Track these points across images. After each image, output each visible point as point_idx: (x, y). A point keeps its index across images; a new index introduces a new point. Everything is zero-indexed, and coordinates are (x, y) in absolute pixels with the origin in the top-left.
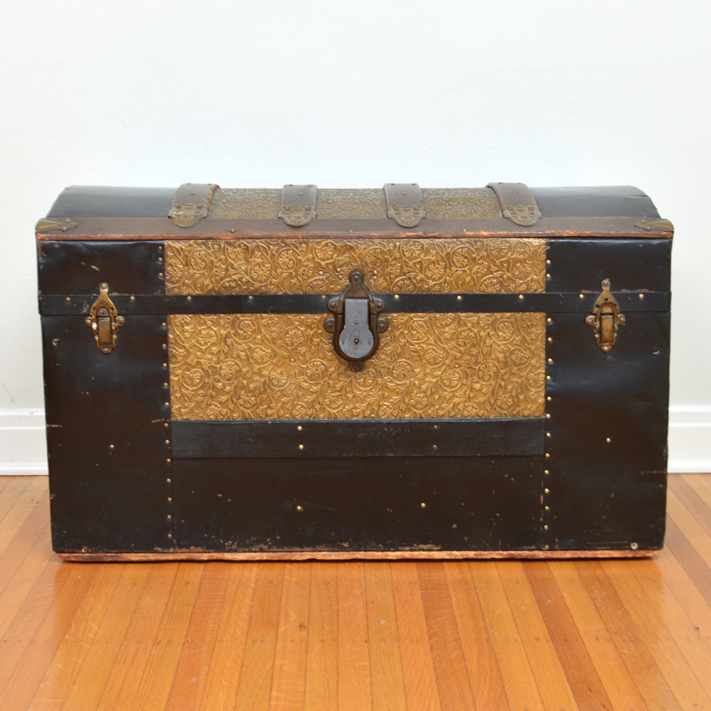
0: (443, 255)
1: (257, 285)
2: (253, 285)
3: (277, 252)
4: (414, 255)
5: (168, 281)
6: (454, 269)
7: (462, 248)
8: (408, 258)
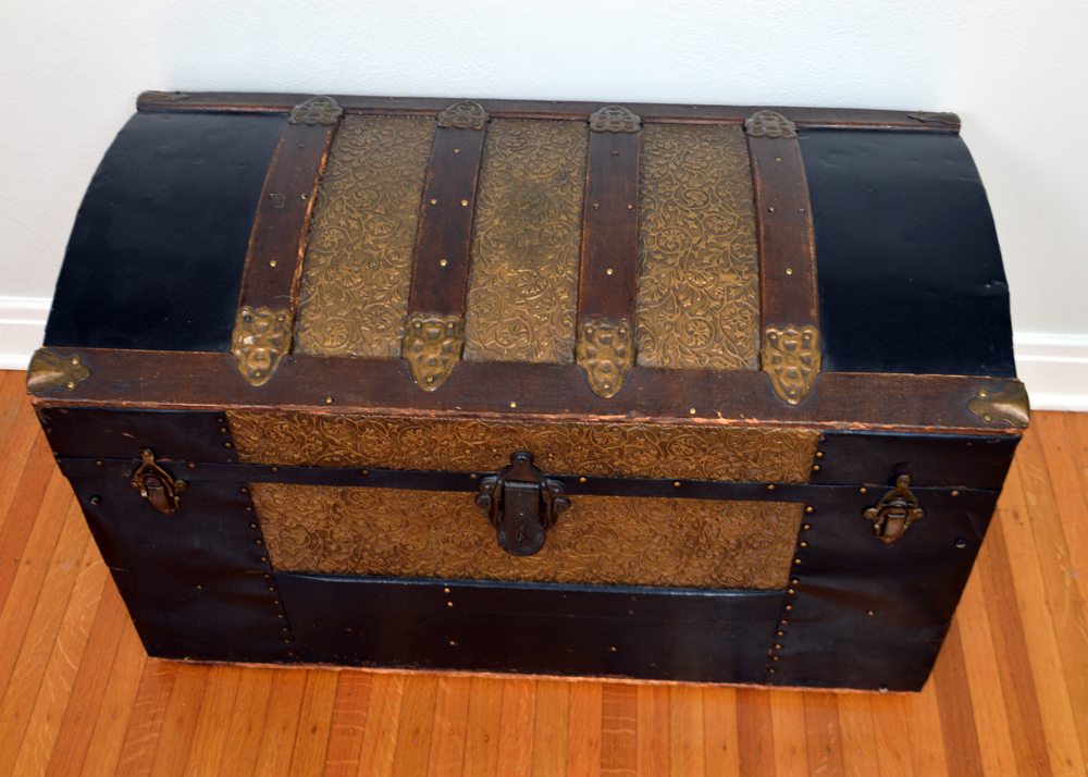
0: (657, 444)
1: (372, 460)
2: (367, 461)
3: (398, 430)
4: (610, 442)
5: (241, 451)
6: (671, 457)
7: (686, 438)
8: (601, 445)
